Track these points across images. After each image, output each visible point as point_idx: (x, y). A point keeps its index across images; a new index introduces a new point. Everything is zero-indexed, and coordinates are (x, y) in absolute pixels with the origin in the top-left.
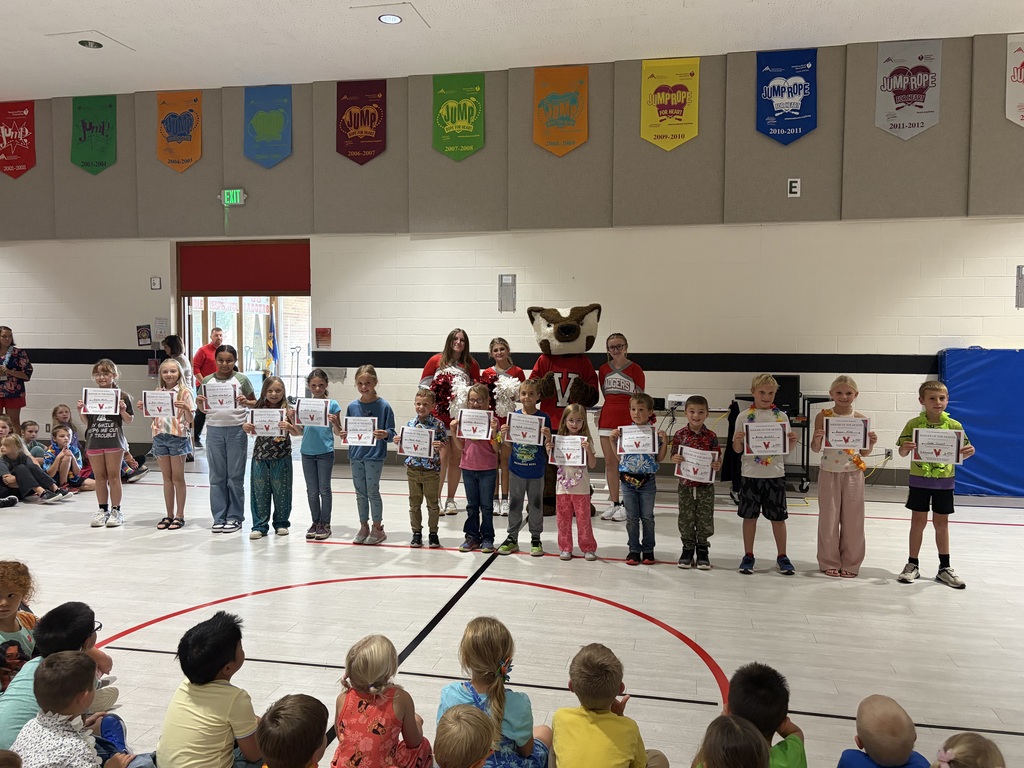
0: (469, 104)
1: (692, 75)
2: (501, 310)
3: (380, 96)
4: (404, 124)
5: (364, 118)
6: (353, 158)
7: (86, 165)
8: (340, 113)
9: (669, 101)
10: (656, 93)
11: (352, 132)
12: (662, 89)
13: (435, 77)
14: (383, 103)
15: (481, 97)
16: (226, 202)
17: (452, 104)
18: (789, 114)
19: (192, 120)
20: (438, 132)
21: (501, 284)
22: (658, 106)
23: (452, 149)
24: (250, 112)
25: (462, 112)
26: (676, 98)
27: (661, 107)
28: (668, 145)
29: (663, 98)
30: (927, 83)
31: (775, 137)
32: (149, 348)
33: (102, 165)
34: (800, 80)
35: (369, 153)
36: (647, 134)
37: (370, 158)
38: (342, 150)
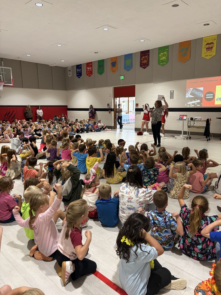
0: (165, 53)
1: (215, 39)
2: (170, 98)
3: (148, 53)
4: (153, 59)
5: (145, 59)
6: (143, 68)
7: (100, 73)
8: (141, 58)
9: (209, 47)
10: (206, 45)
11: (143, 62)
12: (208, 44)
13: (159, 48)
14: (149, 55)
15: (168, 51)
16: (121, 79)
17: (162, 54)
19: (116, 63)
20: (159, 60)
21: (171, 93)
23: (161, 64)
24: (125, 60)
25: (164, 55)
27: (207, 49)
28: (208, 58)
29: (207, 46)
32: (109, 108)
33: (102, 73)
35: (146, 66)
36: (203, 56)
37: (146, 67)
38: (141, 66)
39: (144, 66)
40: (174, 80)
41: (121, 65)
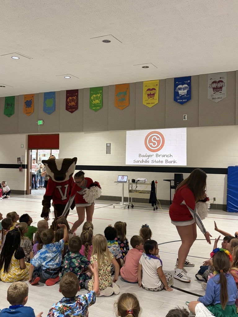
0: (99, 96)
1: (157, 85)
2: (107, 153)
3: (77, 94)
4: (83, 102)
5: (73, 100)
7: (7, 115)
8: (67, 99)
9: (151, 93)
10: (147, 91)
11: (70, 104)
12: (149, 90)
13: (91, 88)
14: (77, 96)
15: (102, 93)
16: (39, 124)
17: (94, 96)
18: (183, 96)
19: (31, 102)
20: (91, 103)
21: (107, 146)
22: (148, 95)
23: (94, 108)
24: (45, 99)
25: (97, 98)
26: (152, 92)
28: (150, 106)
29: (149, 92)
30: (223, 85)
31: (179, 102)
32: (20, 164)
33: (11, 115)
34: (186, 86)
36: (144, 103)
37: (74, 111)
38: (67, 109)
39: (71, 110)
40: (110, 130)
41: (39, 105)
